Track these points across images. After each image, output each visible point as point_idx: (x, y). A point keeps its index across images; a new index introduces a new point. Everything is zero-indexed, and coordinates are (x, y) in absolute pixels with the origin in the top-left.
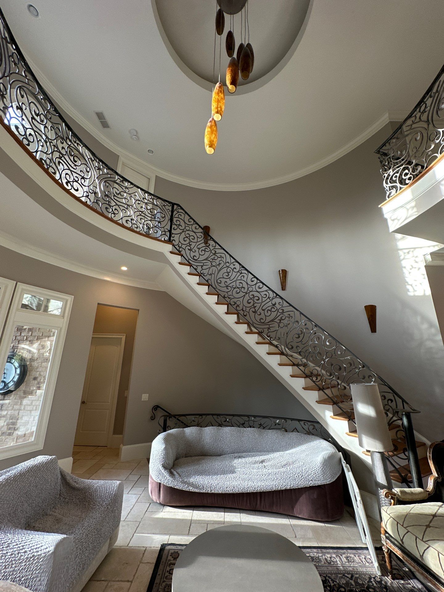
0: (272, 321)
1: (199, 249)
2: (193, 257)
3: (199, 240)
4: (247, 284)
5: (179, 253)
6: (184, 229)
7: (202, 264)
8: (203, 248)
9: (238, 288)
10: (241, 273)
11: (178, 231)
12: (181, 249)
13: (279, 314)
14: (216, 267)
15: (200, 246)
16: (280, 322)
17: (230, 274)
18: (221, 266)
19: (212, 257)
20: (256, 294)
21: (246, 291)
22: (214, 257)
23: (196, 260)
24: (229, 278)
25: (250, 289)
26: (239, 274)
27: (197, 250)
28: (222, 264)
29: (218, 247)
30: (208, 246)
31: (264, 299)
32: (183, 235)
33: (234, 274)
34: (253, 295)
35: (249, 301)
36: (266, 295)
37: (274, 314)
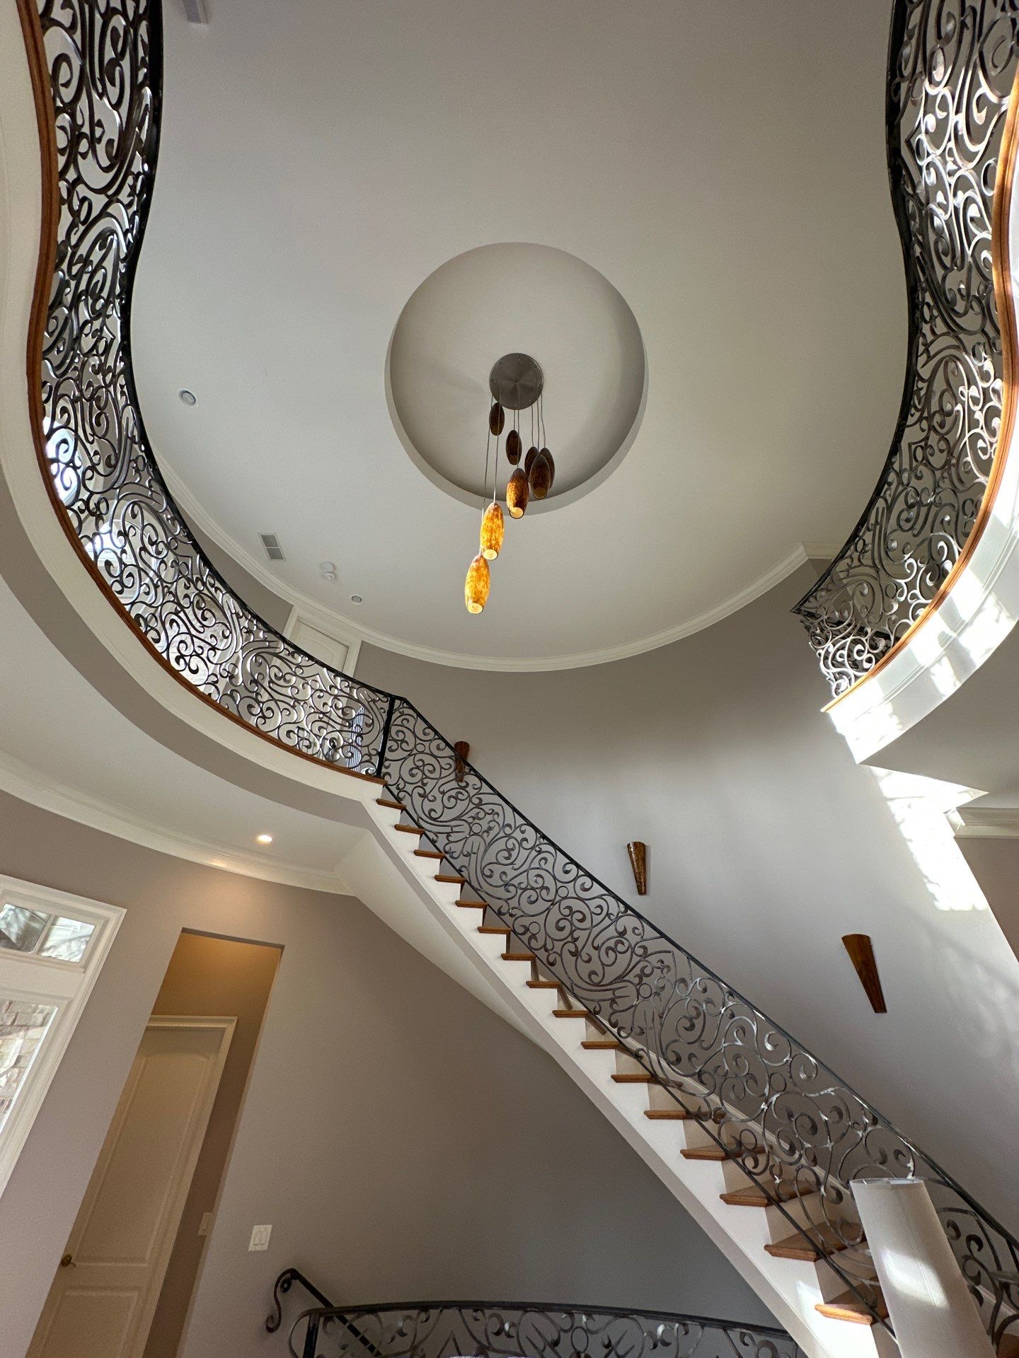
0: (621, 978)
1: (443, 793)
2: (429, 814)
3: (444, 773)
4: (555, 878)
5: (398, 804)
6: (412, 750)
7: (449, 830)
8: (453, 793)
9: (533, 889)
10: (540, 852)
11: (400, 754)
12: (401, 795)
13: (635, 959)
14: (482, 837)
15: (445, 788)
16: (640, 983)
17: (514, 854)
18: (492, 834)
19: (473, 813)
20: (577, 905)
21: (551, 896)
22: (478, 813)
23: (435, 819)
24: (512, 864)
25: (563, 892)
26: (534, 853)
27: (439, 796)
28: (496, 829)
29: (486, 789)
30: (463, 788)
31: (597, 919)
32: (409, 764)
33: (524, 853)
34: (569, 908)
35: (562, 924)
36: (600, 907)
37: (623, 960)
